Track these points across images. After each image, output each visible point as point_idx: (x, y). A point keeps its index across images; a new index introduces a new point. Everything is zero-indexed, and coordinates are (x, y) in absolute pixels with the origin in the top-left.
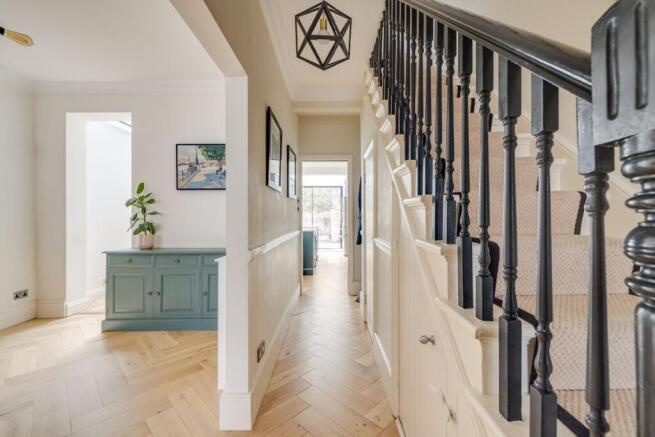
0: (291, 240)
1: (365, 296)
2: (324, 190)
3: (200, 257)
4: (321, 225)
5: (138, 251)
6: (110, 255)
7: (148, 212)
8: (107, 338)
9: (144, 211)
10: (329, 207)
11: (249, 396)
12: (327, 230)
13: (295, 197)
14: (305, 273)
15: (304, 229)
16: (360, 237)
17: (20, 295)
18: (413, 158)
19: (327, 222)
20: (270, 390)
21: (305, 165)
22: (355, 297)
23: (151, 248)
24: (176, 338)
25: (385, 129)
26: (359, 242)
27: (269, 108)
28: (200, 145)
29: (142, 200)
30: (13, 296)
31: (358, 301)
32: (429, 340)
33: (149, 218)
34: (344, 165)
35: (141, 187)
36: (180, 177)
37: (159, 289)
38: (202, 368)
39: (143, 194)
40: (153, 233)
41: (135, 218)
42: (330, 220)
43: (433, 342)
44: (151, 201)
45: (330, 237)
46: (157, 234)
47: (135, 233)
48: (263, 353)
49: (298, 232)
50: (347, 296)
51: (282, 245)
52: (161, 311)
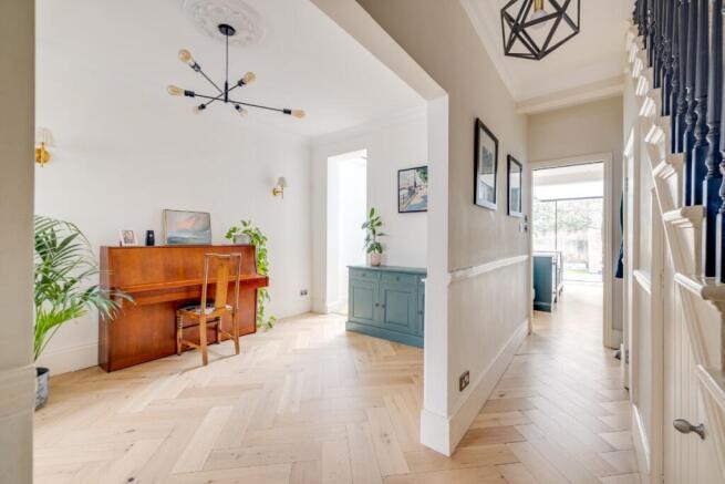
0: (514, 266)
1: (627, 352)
2: (576, 203)
3: (416, 277)
4: (569, 250)
5: (369, 267)
6: (351, 268)
7: (377, 233)
8: (348, 336)
9: (374, 232)
10: (587, 226)
11: (447, 421)
12: (582, 257)
13: (521, 215)
14: (537, 308)
15: (535, 254)
16: (621, 266)
17: (304, 293)
18: (681, 150)
19: (582, 245)
20: (476, 426)
21: (538, 175)
22: (614, 351)
23: (378, 266)
24: (395, 350)
25: (648, 111)
26: (620, 274)
27: (478, 120)
28: (418, 169)
29: (374, 224)
30: (298, 293)
31: (618, 357)
32: (692, 429)
33: (378, 239)
34: (600, 167)
35: (372, 212)
36: (401, 201)
37: (383, 303)
38: (412, 382)
39: (374, 217)
40: (381, 252)
41: (368, 239)
42: (587, 243)
43: (702, 435)
44: (379, 224)
45: (587, 267)
46: (384, 252)
47: (369, 251)
48: (467, 384)
49: (525, 257)
50: (602, 348)
51: (498, 270)
52: (385, 321)
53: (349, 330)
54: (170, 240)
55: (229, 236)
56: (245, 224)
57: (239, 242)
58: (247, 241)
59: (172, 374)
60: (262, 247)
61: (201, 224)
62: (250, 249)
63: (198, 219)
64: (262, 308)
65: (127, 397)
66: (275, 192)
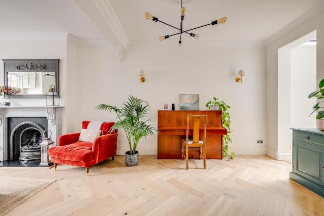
17: (260, 142)
35: (322, 83)
41: (316, 106)
47: (317, 118)
53: (292, 180)
54: (181, 108)
55: (207, 106)
56: (215, 99)
57: (212, 109)
58: (217, 108)
59: (173, 168)
60: (226, 112)
61: (195, 100)
62: (219, 113)
63: (194, 98)
64: (227, 146)
65: (154, 172)
66: (238, 80)
